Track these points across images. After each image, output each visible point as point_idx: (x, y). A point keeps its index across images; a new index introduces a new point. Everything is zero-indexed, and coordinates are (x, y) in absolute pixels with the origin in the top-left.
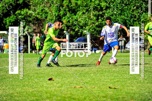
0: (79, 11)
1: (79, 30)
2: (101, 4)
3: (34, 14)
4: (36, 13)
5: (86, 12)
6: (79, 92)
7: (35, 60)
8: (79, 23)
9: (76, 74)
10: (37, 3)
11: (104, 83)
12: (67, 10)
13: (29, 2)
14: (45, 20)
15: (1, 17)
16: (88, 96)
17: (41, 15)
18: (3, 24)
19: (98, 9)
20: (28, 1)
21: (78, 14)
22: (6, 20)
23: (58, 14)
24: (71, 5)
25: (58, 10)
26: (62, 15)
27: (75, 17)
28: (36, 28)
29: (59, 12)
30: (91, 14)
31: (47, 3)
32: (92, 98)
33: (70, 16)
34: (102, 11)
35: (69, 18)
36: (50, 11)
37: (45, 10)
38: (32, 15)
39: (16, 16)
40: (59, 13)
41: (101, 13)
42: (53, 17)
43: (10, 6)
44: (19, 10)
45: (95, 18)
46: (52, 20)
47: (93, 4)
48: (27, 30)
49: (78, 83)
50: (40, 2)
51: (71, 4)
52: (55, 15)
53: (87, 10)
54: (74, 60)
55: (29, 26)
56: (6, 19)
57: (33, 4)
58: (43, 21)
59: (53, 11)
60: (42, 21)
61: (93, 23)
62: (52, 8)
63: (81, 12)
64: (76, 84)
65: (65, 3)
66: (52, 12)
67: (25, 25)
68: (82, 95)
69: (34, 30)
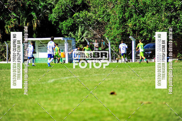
0: (148, 12)
1: (147, 35)
2: (174, 3)
3: (94, 17)
4: (97, 15)
5: (156, 13)
6: (146, 108)
7: (95, 70)
8: (147, 27)
9: (144, 88)
10: (98, 4)
11: (178, 98)
12: (133, 11)
13: (89, 2)
14: (107, 24)
15: (57, 21)
16: (157, 114)
17: (103, 18)
18: (59, 28)
19: (171, 9)
20: (87, 2)
21: (146, 16)
22: (62, 25)
23: (122, 16)
24: (138, 6)
25: (123, 11)
26: (127, 17)
27: (142, 19)
28: (97, 33)
29: (124, 13)
30: (162, 16)
31: (109, 3)
32: (162, 116)
33: (137, 19)
34: (176, 12)
35: (136, 20)
36: (113, 13)
37: (107, 11)
38: (92, 18)
39: (74, 19)
40: (124, 15)
41: (174, 14)
42: (117, 20)
43: (67, 8)
44: (77, 12)
45: (167, 20)
46: (115, 23)
47: (164, 3)
48: (86, 36)
49: (145, 98)
50: (102, 2)
51: (138, 4)
52: (119, 17)
53: (158, 11)
54: (141, 71)
55: (89, 31)
56: (62, 23)
57: (93, 4)
58: (105, 25)
59: (117, 13)
60: (103, 25)
61: (165, 26)
62: (115, 9)
63: (150, 14)
64: (144, 99)
65: (131, 2)
66: (115, 14)
67: (84, 30)
68: (151, 113)
69: (94, 35)
